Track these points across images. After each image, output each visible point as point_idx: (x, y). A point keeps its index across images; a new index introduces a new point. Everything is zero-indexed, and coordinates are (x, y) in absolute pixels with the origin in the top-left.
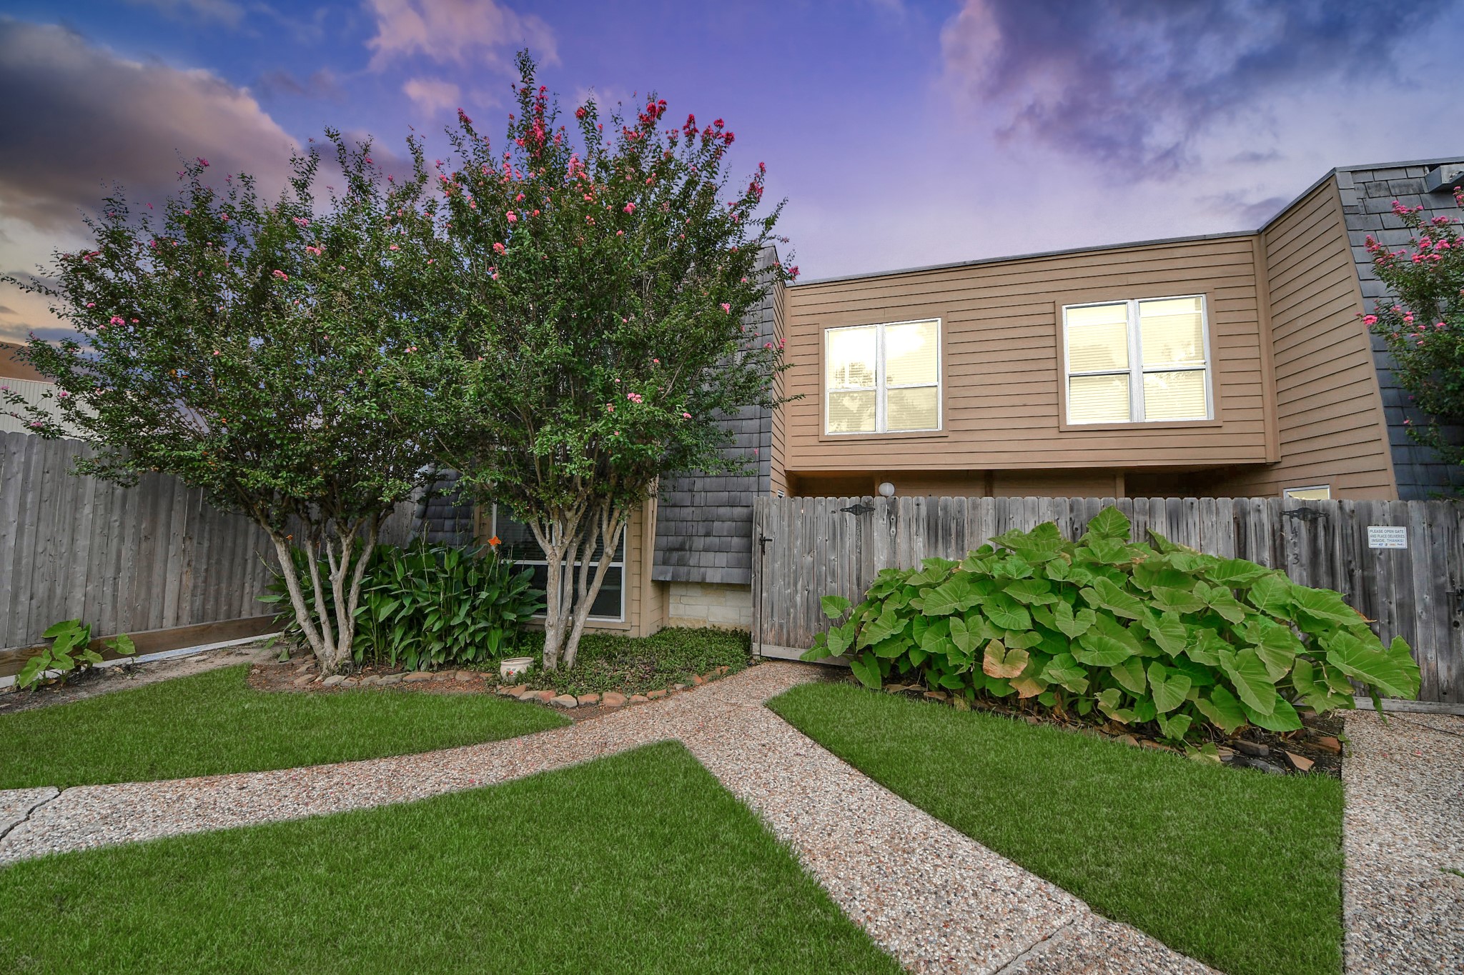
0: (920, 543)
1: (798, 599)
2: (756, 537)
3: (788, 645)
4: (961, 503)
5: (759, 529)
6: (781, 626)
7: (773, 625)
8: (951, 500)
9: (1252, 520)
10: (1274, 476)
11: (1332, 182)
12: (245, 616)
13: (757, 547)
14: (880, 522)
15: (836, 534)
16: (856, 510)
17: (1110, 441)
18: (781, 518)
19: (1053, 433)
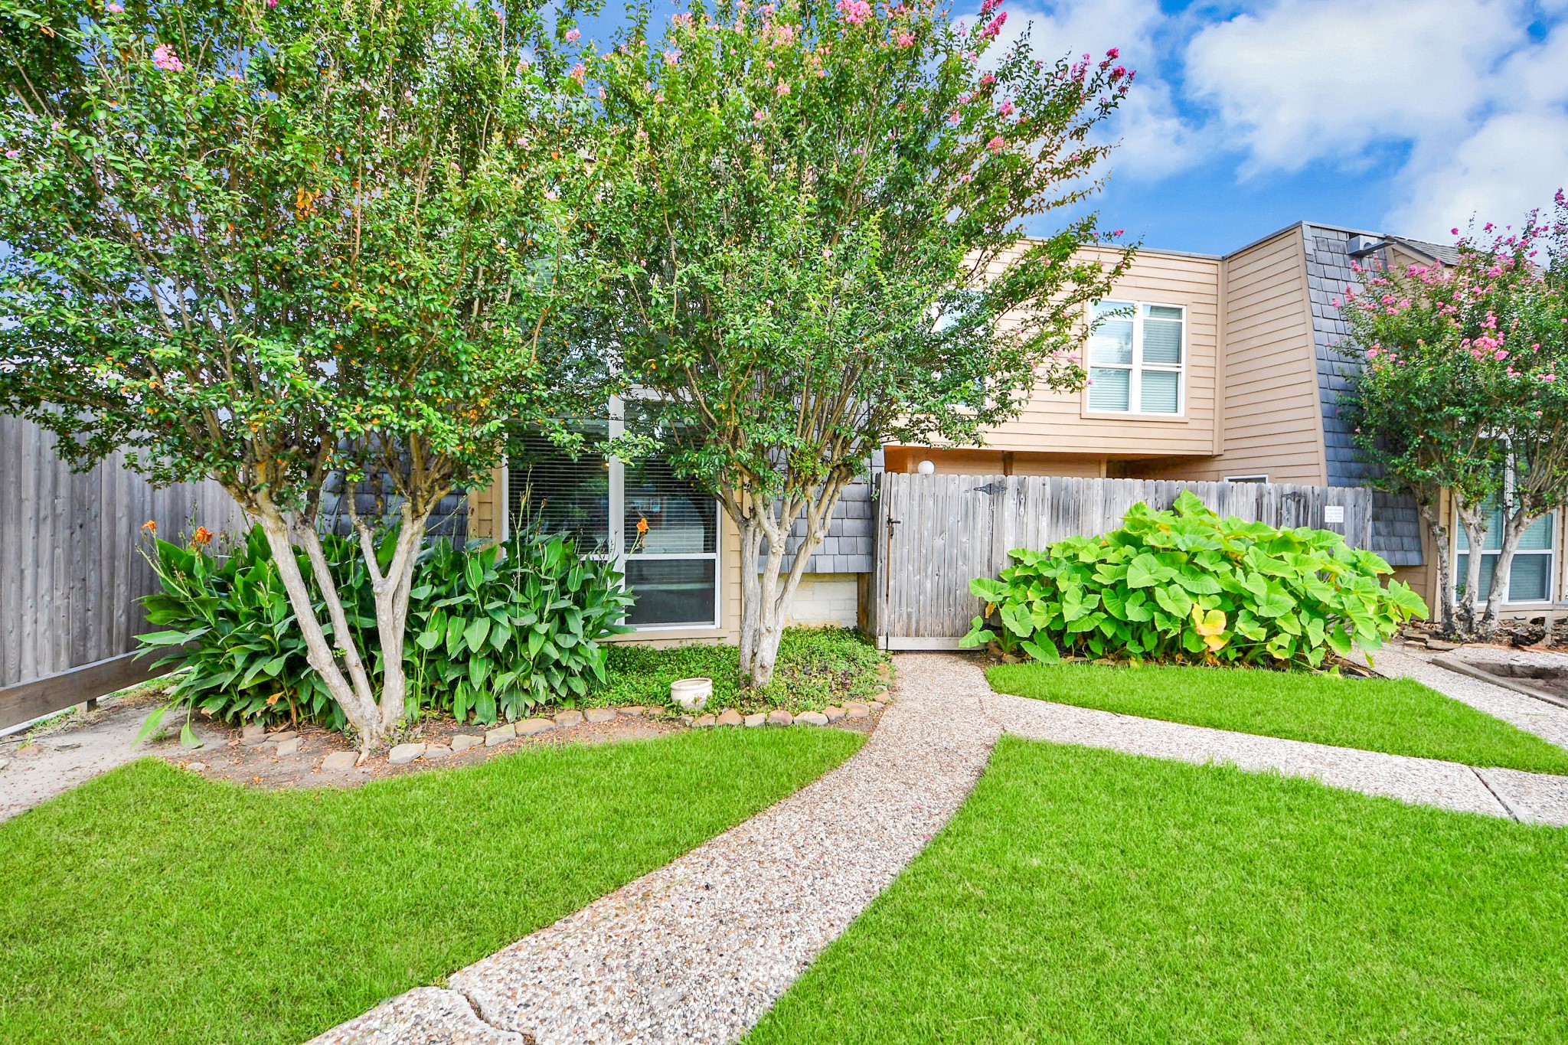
0: (1045, 521)
1: (928, 585)
2: (883, 519)
3: (917, 635)
4: (1078, 483)
5: (886, 510)
6: (909, 616)
7: (900, 615)
8: (1071, 481)
9: (1265, 501)
10: (1216, 465)
11: (1298, 230)
12: (28, 678)
13: (883, 530)
14: (1010, 501)
15: (969, 514)
16: (990, 489)
17: (1116, 430)
18: (911, 496)
19: (1076, 419)
